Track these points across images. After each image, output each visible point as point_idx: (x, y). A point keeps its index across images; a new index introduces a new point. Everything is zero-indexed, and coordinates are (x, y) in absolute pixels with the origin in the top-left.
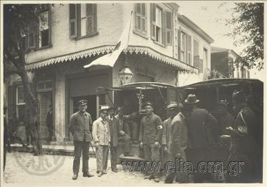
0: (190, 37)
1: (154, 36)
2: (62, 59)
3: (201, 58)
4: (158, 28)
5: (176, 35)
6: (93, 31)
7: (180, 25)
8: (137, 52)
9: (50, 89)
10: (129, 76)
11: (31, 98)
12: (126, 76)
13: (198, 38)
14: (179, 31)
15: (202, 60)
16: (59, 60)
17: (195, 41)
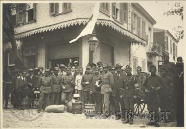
0: (140, 18)
1: (114, 15)
2: (43, 30)
3: (147, 34)
4: (117, 10)
5: (130, 15)
6: (68, 8)
7: (132, 9)
8: (102, 24)
9: (34, 54)
10: (96, 43)
11: (19, 59)
12: (93, 43)
13: (145, 20)
14: (132, 13)
15: (147, 36)
16: (41, 30)
17: (143, 22)
